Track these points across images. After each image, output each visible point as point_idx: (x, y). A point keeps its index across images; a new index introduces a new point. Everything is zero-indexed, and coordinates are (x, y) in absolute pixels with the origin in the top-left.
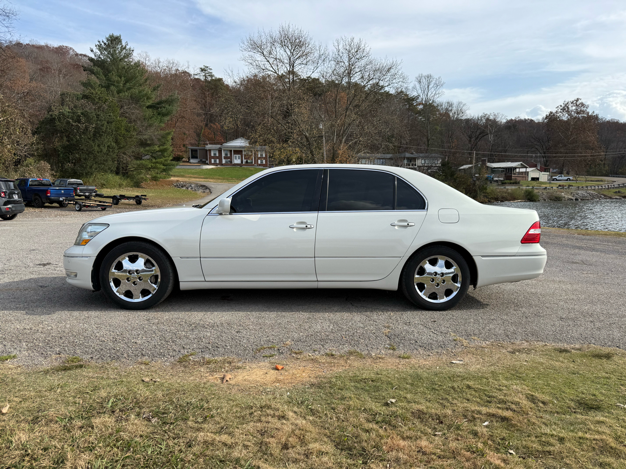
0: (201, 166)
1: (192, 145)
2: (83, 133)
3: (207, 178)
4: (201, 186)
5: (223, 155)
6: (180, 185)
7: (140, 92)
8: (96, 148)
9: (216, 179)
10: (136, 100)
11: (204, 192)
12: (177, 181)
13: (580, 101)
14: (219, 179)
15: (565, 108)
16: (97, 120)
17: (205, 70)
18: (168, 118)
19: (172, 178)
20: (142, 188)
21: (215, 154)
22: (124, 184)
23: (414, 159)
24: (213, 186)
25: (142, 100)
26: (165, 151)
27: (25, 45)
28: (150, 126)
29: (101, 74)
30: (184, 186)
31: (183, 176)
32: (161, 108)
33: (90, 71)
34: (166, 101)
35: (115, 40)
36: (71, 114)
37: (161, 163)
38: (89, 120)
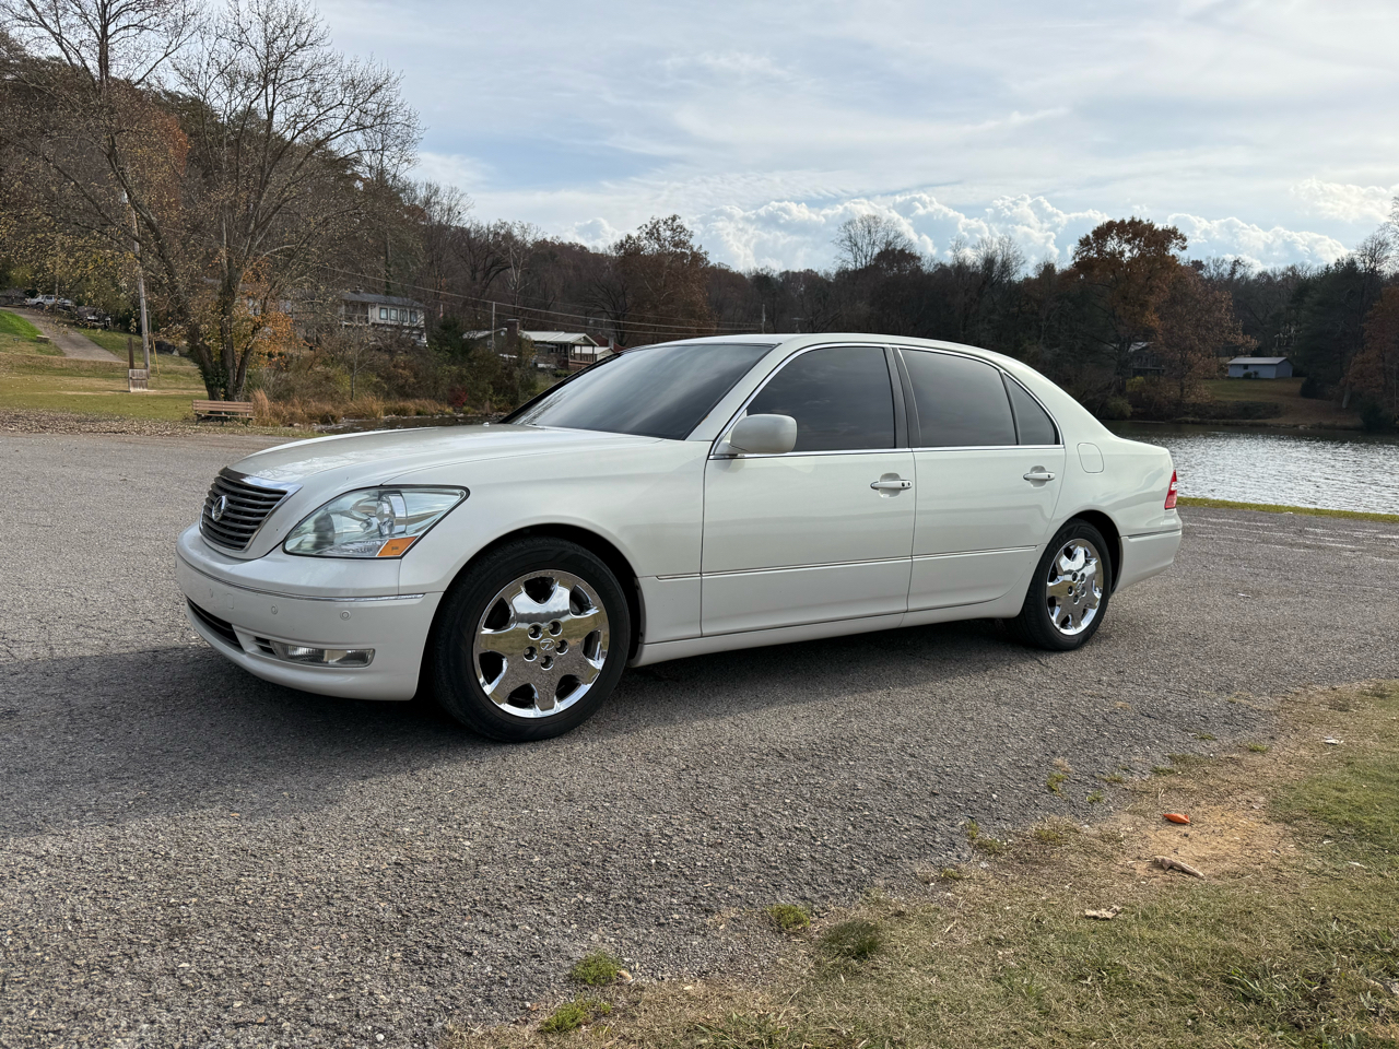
13: (678, 222)
15: (653, 233)
23: (365, 306)
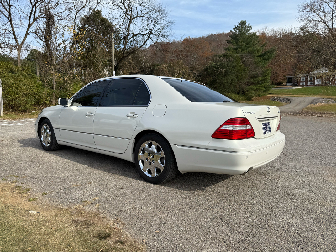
0: (292, 87)
1: (289, 75)
2: (219, 74)
3: (293, 94)
4: (286, 99)
5: (309, 79)
6: (274, 99)
7: (253, 49)
8: (225, 81)
9: (300, 95)
10: (251, 53)
11: (286, 103)
12: (273, 96)
14: (301, 95)
16: (227, 67)
17: (303, 29)
18: (270, 61)
19: (269, 95)
20: (252, 101)
21: (303, 80)
22: (241, 99)
24: (293, 99)
25: (254, 53)
26: (266, 80)
27: (214, 35)
28: (258, 67)
29: (235, 42)
30: (276, 99)
31: (279, 94)
32: (265, 56)
33: (230, 42)
34: (268, 52)
35: (243, 23)
36: (215, 65)
37: (262, 87)
38: (223, 67)
